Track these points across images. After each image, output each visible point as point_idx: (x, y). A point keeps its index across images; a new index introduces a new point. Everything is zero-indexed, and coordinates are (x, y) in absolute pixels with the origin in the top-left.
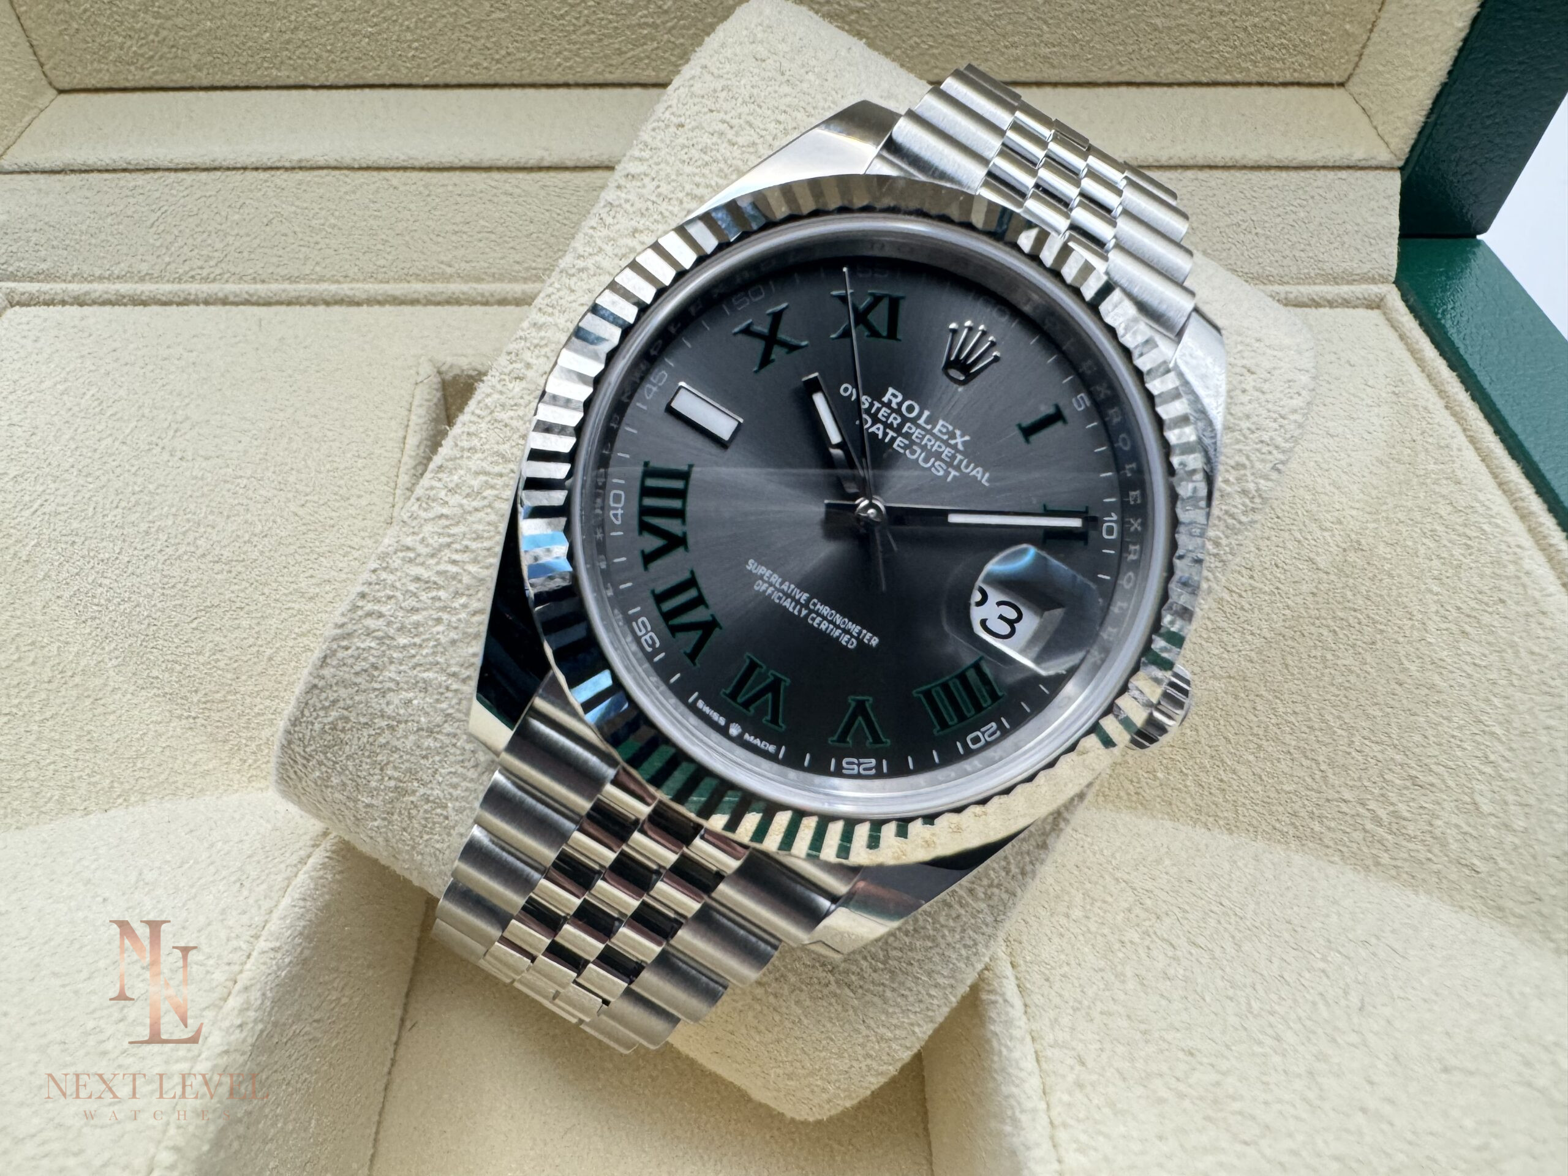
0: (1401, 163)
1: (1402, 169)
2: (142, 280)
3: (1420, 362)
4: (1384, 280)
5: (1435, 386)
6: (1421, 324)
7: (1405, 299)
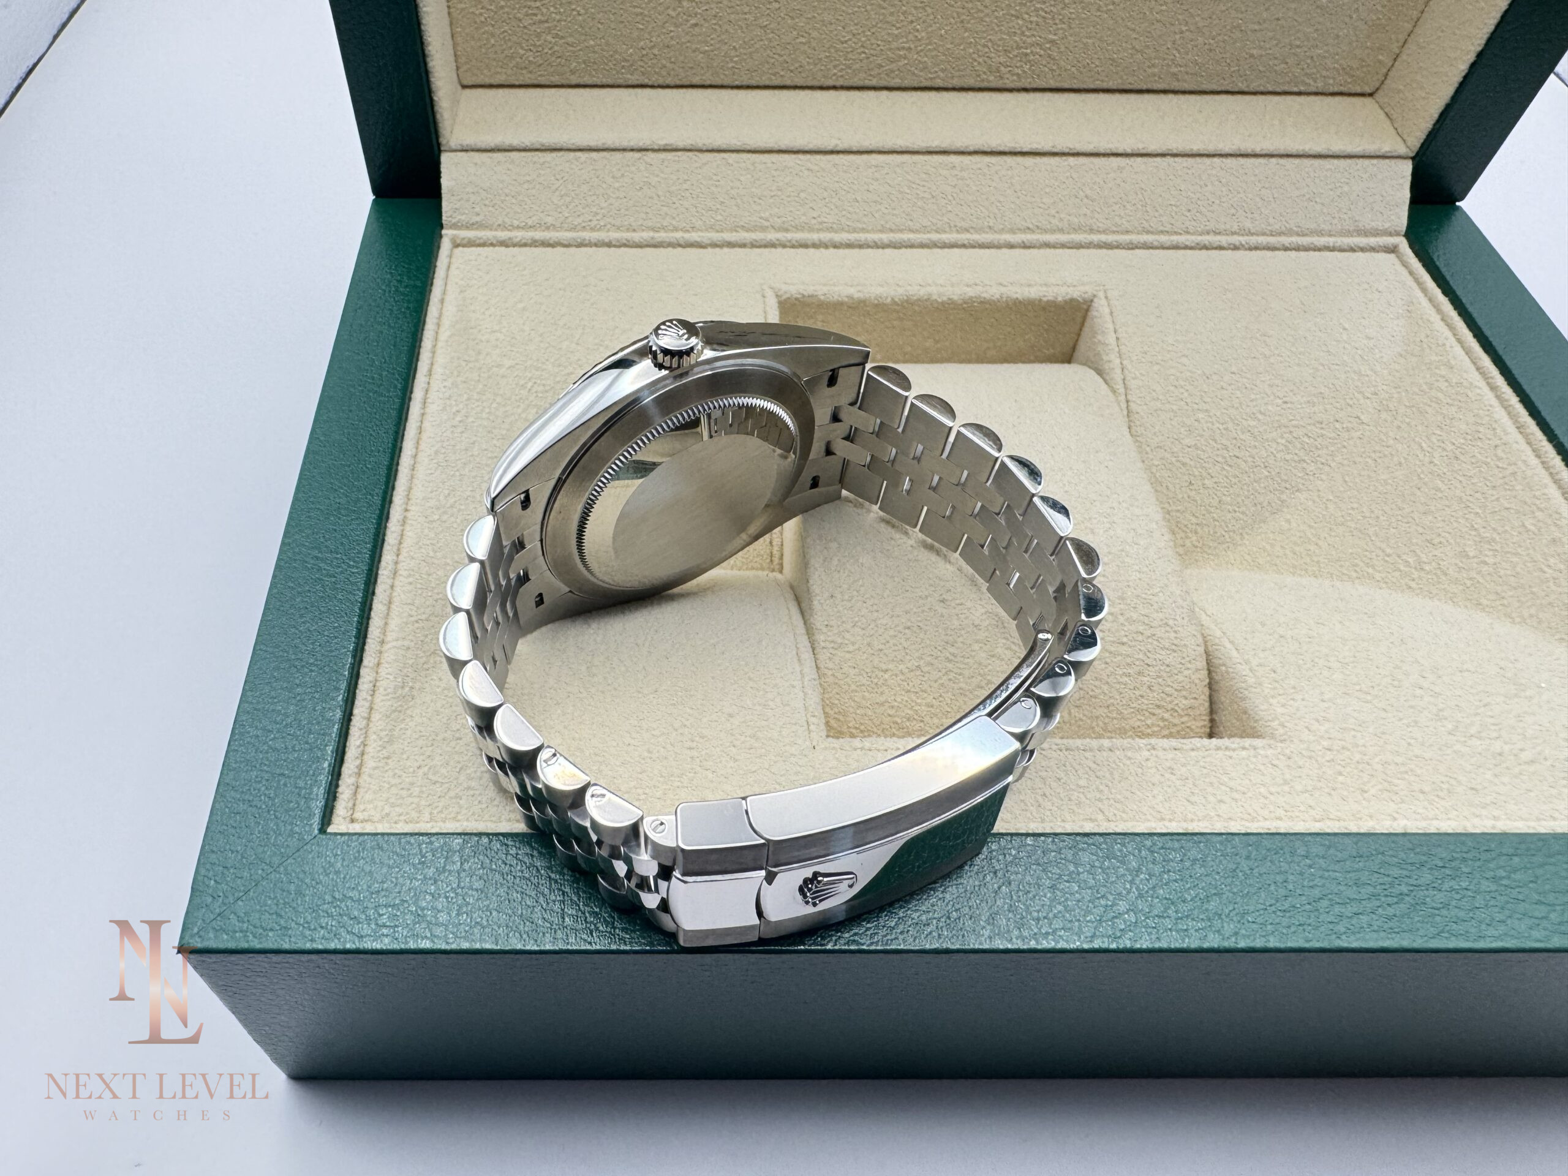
0: (1412, 155)
1: (1413, 158)
2: (548, 228)
3: (1424, 290)
4: (1397, 234)
5: (1434, 306)
6: (1424, 266)
7: (1411, 247)
